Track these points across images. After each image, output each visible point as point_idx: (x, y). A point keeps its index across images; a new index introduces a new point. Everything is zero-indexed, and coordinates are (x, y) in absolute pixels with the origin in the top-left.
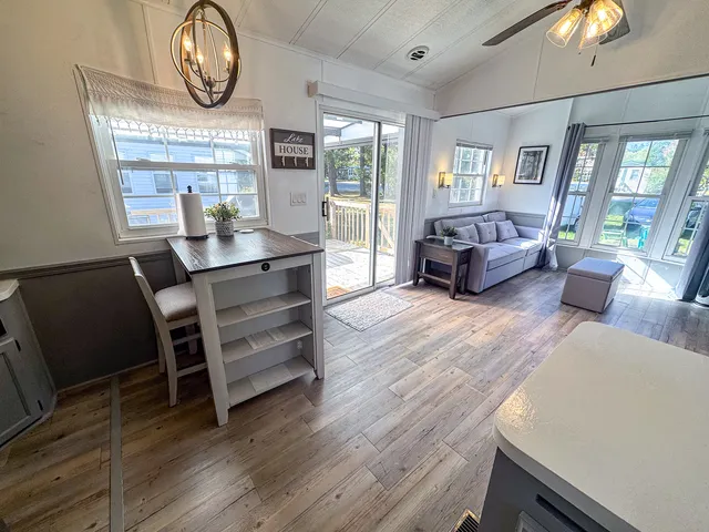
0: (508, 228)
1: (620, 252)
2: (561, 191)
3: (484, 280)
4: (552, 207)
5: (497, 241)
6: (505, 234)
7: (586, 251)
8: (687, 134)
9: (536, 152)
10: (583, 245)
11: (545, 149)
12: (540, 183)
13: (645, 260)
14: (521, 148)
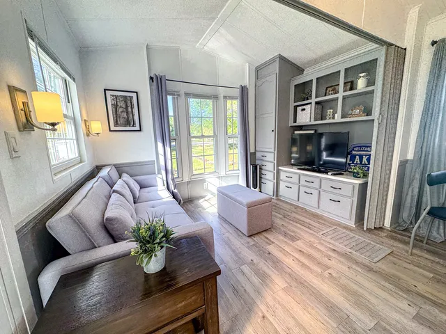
1: (207, 177)
7: (188, 183)
8: (216, 97)
9: (126, 96)
10: (186, 179)
11: (134, 95)
12: (140, 130)
13: (219, 178)
14: (105, 90)
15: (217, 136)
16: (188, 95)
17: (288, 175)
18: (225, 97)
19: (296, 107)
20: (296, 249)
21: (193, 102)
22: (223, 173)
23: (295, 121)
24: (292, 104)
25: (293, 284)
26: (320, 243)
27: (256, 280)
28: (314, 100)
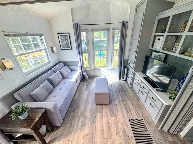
0: (65, 71)
1: (102, 68)
2: (80, 51)
3: (58, 120)
4: (79, 58)
5: (63, 78)
6: (65, 74)
7: (93, 70)
8: (108, 29)
9: (65, 35)
10: (92, 68)
11: (68, 34)
12: (71, 49)
13: (108, 69)
14: (58, 34)
15: (108, 50)
16: (93, 30)
17: (138, 78)
18: (113, 29)
19: (155, 36)
20: (108, 120)
21: (96, 34)
22: (110, 68)
23: (152, 47)
24: (154, 34)
25: (90, 135)
26: (122, 124)
27: (80, 125)
28: (166, 34)
